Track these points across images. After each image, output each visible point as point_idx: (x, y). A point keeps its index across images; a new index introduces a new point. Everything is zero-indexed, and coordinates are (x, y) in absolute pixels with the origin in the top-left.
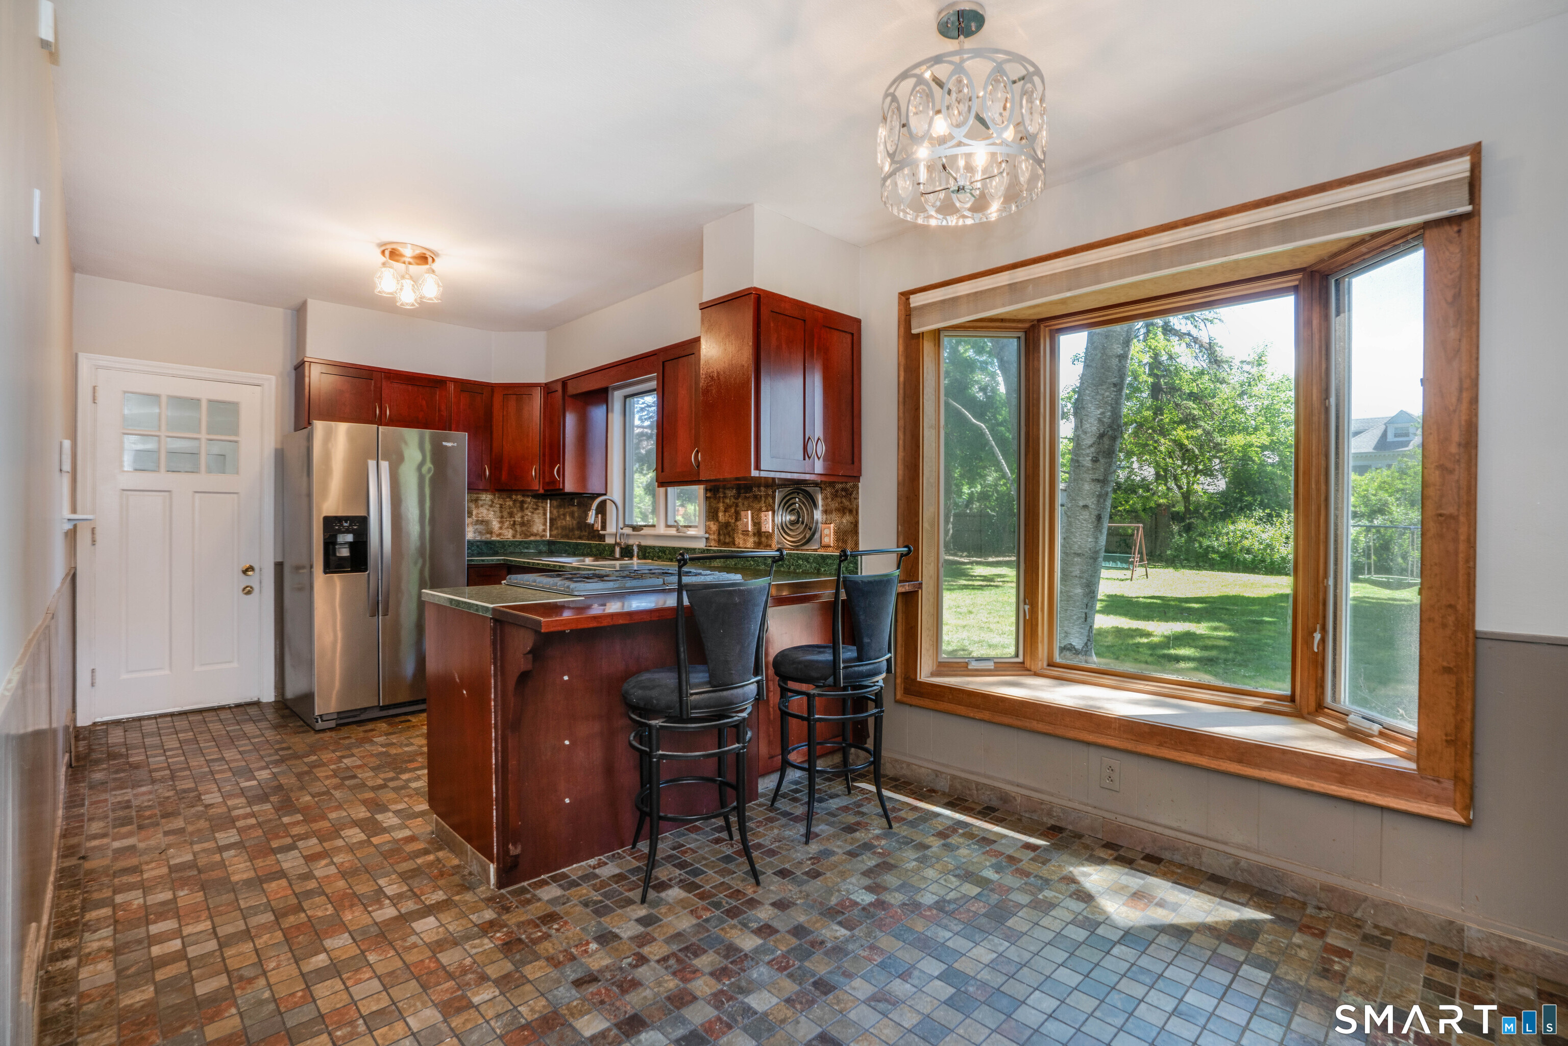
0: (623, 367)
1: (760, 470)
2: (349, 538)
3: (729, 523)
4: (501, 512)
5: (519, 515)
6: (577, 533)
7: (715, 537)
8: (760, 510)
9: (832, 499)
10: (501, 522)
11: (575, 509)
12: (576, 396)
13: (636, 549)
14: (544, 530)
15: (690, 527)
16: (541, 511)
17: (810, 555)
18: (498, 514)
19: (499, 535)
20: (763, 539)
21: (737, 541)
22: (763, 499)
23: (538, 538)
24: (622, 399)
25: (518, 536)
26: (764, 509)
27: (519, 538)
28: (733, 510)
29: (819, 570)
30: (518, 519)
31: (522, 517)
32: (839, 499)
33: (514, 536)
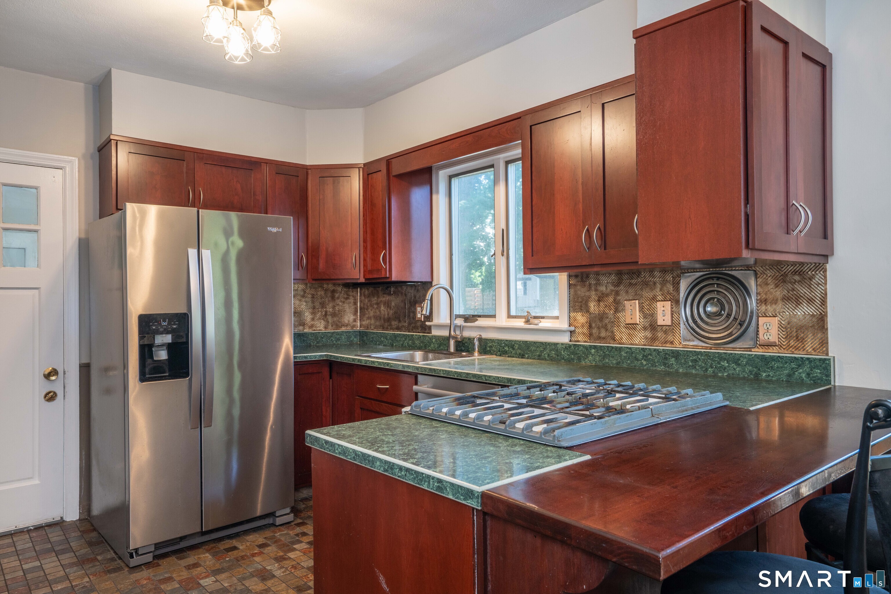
0: (469, 138)
1: (754, 249)
2: (168, 339)
3: (604, 313)
4: (313, 302)
5: (331, 305)
6: (394, 323)
7: (585, 330)
8: (654, 299)
9: (777, 286)
10: (313, 313)
11: (392, 298)
12: (400, 176)
13: (477, 343)
14: (355, 320)
15: (543, 318)
16: (352, 300)
17: (741, 356)
18: (310, 304)
19: (311, 326)
20: (660, 334)
21: (618, 336)
22: (659, 286)
23: (349, 329)
24: (447, 179)
25: (330, 327)
26: (660, 298)
27: (330, 330)
28: (611, 299)
29: (757, 375)
30: (330, 310)
31: (334, 307)
32: (790, 286)
33: (326, 328)
